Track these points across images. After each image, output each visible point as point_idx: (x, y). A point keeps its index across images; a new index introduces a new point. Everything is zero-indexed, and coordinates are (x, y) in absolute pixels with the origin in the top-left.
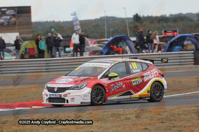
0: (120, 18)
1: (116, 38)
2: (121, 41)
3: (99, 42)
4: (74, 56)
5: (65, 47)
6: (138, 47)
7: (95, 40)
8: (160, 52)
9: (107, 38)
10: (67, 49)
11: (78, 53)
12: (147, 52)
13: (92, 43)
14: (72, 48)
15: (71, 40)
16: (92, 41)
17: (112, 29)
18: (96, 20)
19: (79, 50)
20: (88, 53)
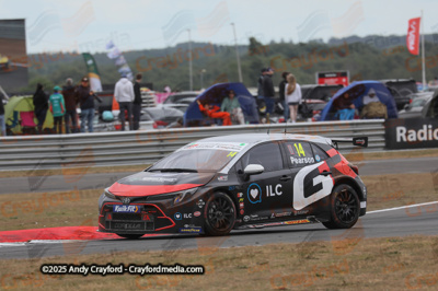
0: (221, 47)
1: (215, 88)
3: (175, 99)
5: (101, 110)
6: (263, 110)
8: (310, 119)
9: (194, 90)
10: (107, 114)
11: (127, 123)
12: (281, 121)
13: (159, 101)
14: (116, 112)
15: (112, 94)
16: (160, 96)
17: (204, 71)
18: (167, 51)
20: (152, 122)
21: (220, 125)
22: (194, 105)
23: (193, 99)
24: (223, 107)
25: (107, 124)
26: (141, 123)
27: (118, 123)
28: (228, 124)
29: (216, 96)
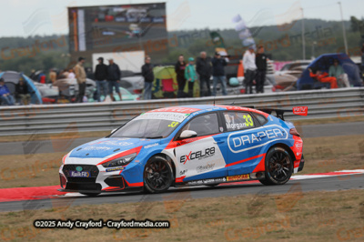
0: (330, 22)
1: (323, 57)
2: (333, 64)
3: (291, 67)
4: (246, 93)
5: (229, 76)
7: (284, 64)
9: (306, 59)
10: (233, 80)
11: (254, 87)
13: (277, 69)
14: (241, 78)
15: (239, 63)
16: (277, 64)
17: (315, 43)
18: (285, 26)
19: (254, 81)
20: (271, 86)
21: (329, 88)
22: (306, 72)
23: (305, 67)
24: (330, 73)
25: (234, 89)
26: (265, 87)
27: (242, 87)
28: (335, 87)
29: (325, 64)
